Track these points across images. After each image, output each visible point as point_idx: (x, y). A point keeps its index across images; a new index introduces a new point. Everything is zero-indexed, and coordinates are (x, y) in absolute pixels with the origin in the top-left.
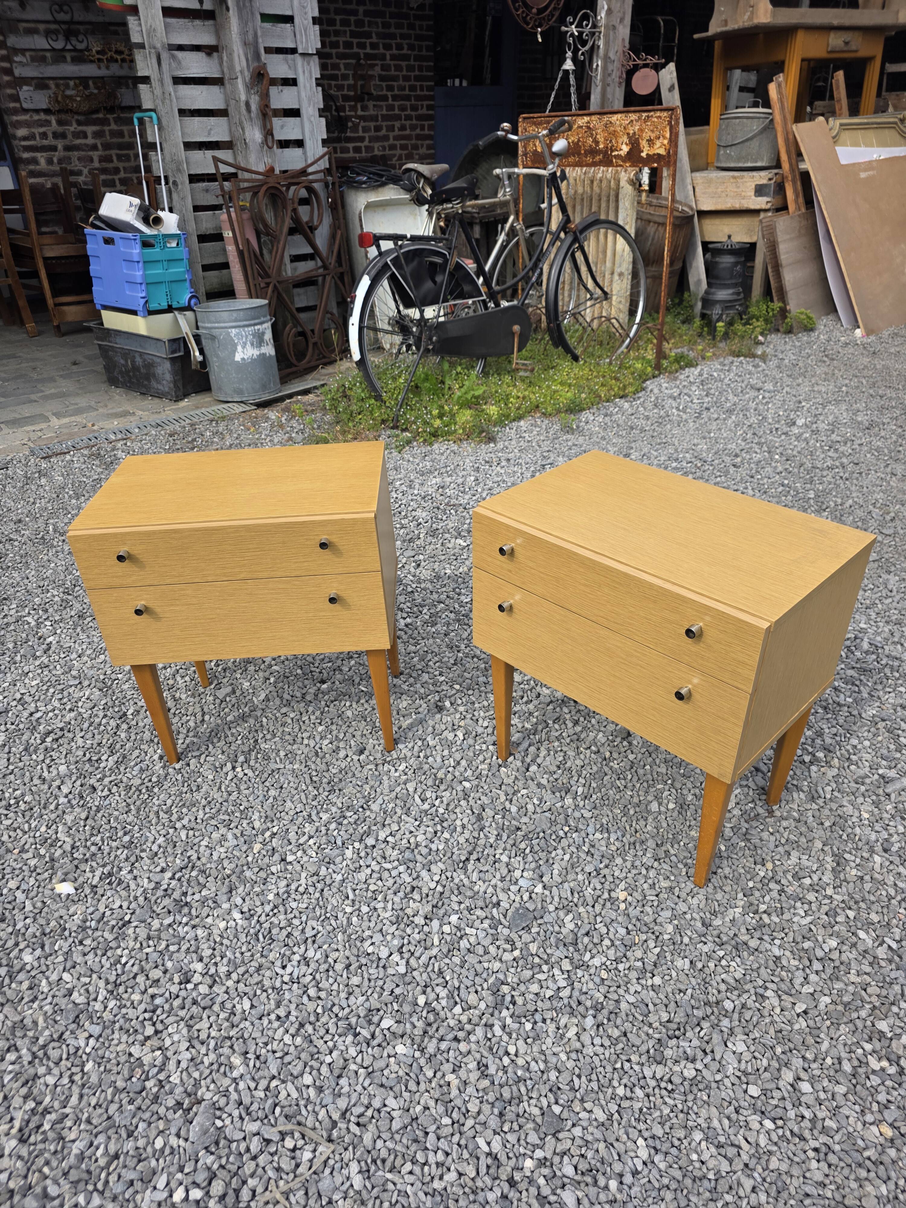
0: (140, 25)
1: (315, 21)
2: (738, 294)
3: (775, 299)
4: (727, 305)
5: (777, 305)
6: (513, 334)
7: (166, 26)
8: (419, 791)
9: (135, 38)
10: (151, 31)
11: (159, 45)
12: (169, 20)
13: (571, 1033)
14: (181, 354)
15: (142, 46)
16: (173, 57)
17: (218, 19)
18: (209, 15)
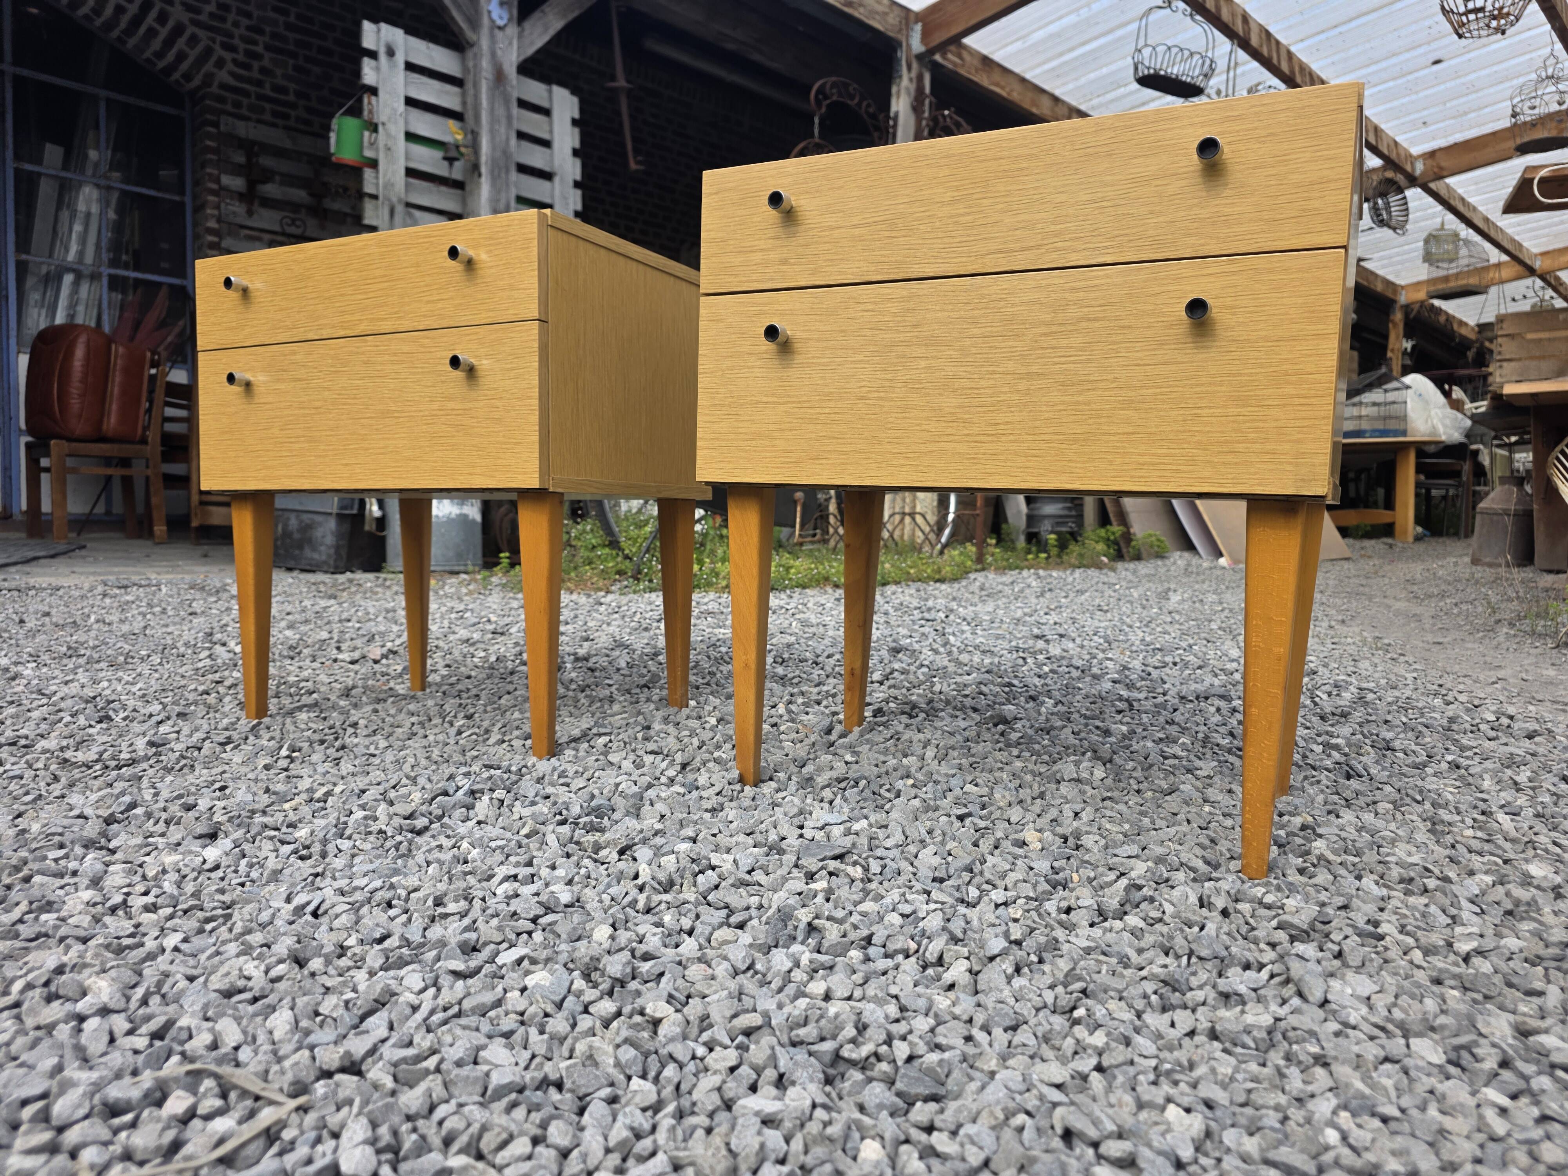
0: (377, 178)
1: (577, 185)
2: (1069, 509)
3: (1114, 523)
4: (1059, 520)
5: (1116, 529)
6: (795, 502)
7: (407, 185)
8: (632, 757)
9: (368, 188)
10: (389, 185)
11: (394, 199)
12: (411, 180)
13: (957, 971)
14: (355, 512)
15: (375, 197)
16: (410, 215)
17: (468, 188)
18: (459, 185)
